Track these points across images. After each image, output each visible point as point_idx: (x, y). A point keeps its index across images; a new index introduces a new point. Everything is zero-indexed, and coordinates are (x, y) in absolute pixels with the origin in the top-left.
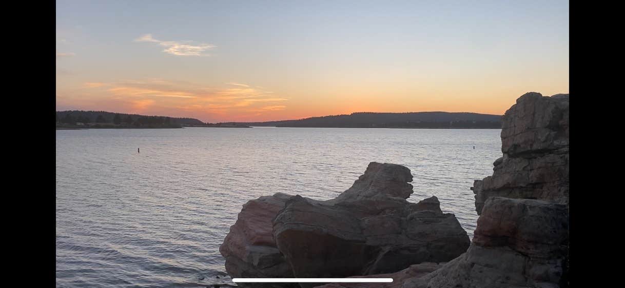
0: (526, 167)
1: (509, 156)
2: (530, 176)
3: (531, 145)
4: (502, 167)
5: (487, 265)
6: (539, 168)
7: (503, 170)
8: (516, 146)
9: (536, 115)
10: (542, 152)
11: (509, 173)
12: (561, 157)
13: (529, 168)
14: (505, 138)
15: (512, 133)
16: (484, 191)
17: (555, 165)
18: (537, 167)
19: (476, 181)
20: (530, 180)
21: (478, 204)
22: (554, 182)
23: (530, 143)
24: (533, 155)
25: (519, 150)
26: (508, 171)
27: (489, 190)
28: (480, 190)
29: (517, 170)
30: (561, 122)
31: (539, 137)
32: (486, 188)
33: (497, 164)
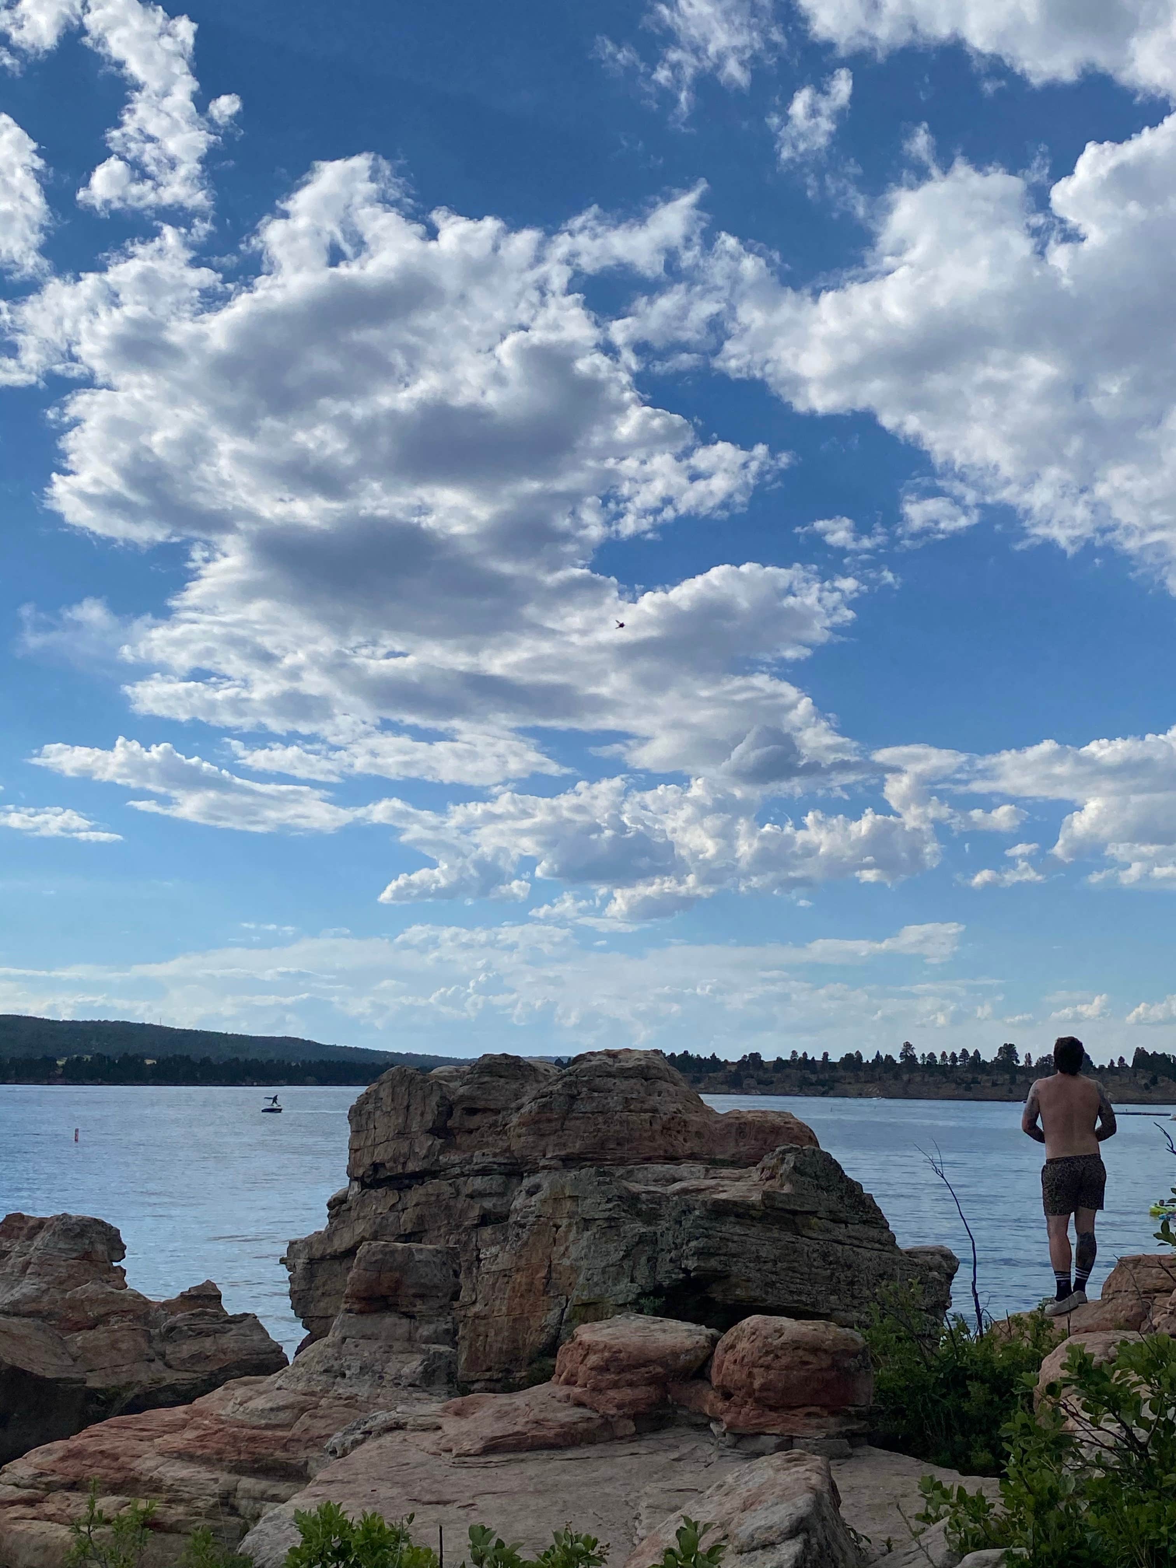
0: (393, 1205)
1: (364, 1186)
2: (402, 1220)
3: (404, 1164)
4: (349, 1209)
5: (363, 1337)
6: (417, 1205)
7: (354, 1214)
8: (376, 1167)
9: (412, 1108)
10: (419, 1177)
11: (364, 1217)
12: (450, 1185)
13: (400, 1207)
14: (356, 1150)
15: (369, 1143)
16: (311, 1261)
17: (441, 1198)
18: (414, 1203)
19: (292, 1244)
20: (402, 1228)
21: (295, 1292)
22: (439, 1228)
23: (402, 1160)
24: (407, 1182)
25: (382, 1175)
26: (362, 1214)
27: (323, 1258)
28: (301, 1261)
29: (379, 1211)
30: (450, 1123)
31: (417, 1150)
32: (318, 1255)
33: (337, 1205)
